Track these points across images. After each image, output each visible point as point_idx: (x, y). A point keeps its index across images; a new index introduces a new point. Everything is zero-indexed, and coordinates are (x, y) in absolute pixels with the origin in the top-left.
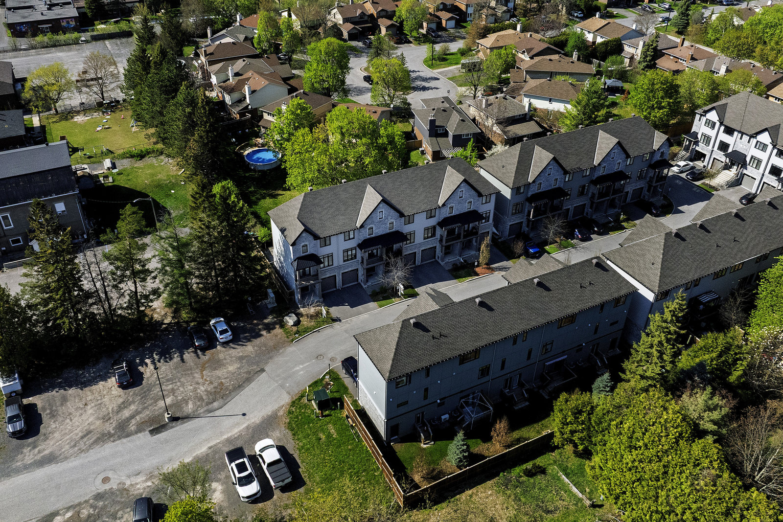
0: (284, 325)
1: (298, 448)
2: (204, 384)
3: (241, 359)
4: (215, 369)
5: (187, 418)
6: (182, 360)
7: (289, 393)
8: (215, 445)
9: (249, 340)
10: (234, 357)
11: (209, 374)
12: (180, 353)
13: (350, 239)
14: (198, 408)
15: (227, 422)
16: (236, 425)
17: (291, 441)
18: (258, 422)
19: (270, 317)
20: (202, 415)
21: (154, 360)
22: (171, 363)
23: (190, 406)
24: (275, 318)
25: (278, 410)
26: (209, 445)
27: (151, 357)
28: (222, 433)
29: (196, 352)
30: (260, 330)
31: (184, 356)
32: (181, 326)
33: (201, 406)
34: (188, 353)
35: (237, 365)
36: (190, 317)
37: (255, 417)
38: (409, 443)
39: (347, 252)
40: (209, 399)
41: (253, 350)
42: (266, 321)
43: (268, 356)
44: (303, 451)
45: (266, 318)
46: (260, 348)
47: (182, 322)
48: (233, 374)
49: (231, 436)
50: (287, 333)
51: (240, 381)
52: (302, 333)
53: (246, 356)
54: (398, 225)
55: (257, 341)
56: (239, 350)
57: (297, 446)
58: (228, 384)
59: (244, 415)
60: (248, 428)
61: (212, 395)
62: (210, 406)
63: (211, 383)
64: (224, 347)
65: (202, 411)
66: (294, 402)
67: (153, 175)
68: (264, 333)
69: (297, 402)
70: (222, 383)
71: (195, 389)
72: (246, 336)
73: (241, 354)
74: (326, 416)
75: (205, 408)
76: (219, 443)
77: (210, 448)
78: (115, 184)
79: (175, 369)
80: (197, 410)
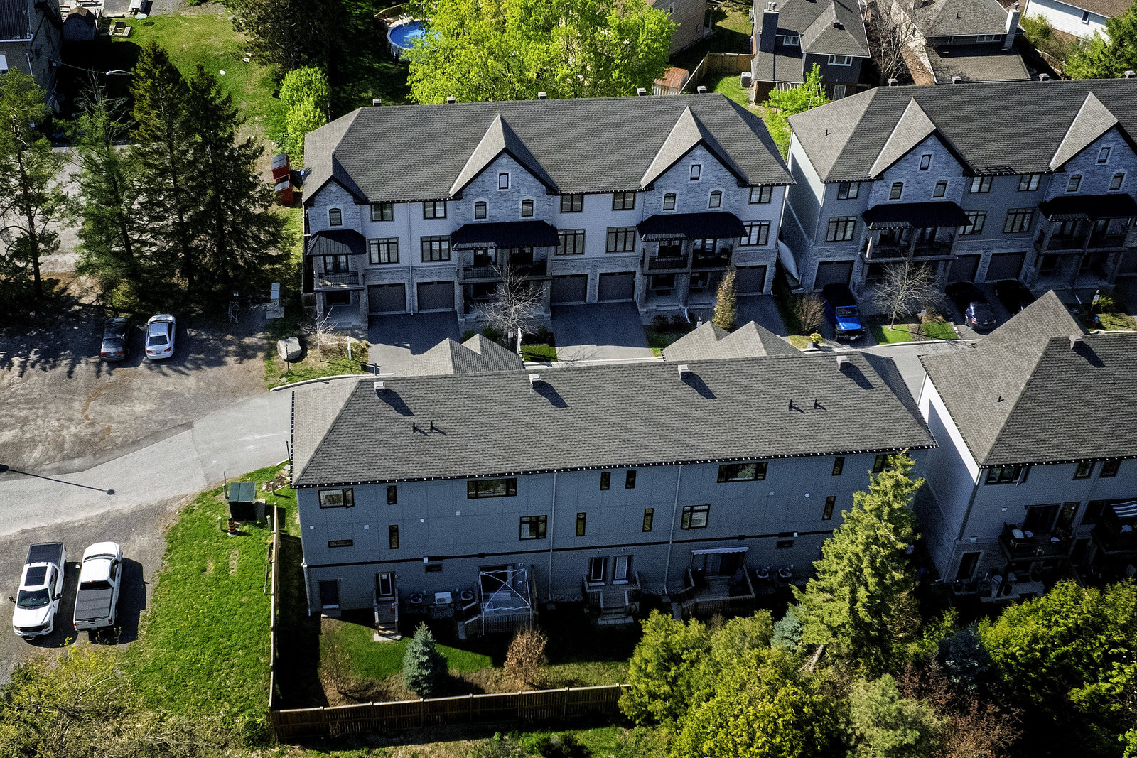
0: (272, 356)
1: (161, 575)
2: (80, 424)
3: (167, 395)
4: (113, 402)
5: (20, 472)
6: (70, 374)
7: (207, 477)
8: (34, 530)
9: (198, 368)
10: (158, 390)
11: (98, 408)
12: (74, 360)
13: (435, 217)
14: (46, 460)
15: (78, 497)
16: (88, 505)
17: (159, 560)
18: (126, 511)
19: (259, 335)
20: (44, 474)
21: (27, 360)
22: (50, 374)
23: (36, 454)
24: (267, 338)
25: (171, 501)
26: (26, 527)
27: (26, 356)
28: (57, 513)
29: (99, 366)
30: (227, 354)
31: (78, 367)
32: (104, 314)
33: (52, 459)
34: (87, 364)
35: (151, 406)
36: (126, 303)
37: (127, 502)
38: (353, 625)
39: (431, 242)
40: (72, 450)
41: (194, 387)
42: (247, 340)
43: (213, 402)
44: (166, 582)
45: (251, 335)
46: (209, 384)
47: (110, 308)
48: (137, 418)
49: (68, 523)
50: (271, 371)
51: (139, 433)
52: (295, 378)
53: (177, 394)
54: (545, 209)
55: (211, 373)
56: (170, 380)
57: (162, 571)
58: (119, 434)
59: (111, 492)
60: (103, 517)
61: (80, 445)
62: (67, 463)
63: (93, 424)
64: (150, 369)
65: (49, 467)
66: (203, 495)
67: (202, 36)
68: (231, 360)
69: (209, 496)
70: (109, 429)
71: (61, 427)
72: (197, 359)
73: (170, 388)
74: (241, 534)
75: (57, 464)
76: (43, 528)
77: (23, 532)
78: (131, 40)
79: (50, 385)
80: (42, 464)
